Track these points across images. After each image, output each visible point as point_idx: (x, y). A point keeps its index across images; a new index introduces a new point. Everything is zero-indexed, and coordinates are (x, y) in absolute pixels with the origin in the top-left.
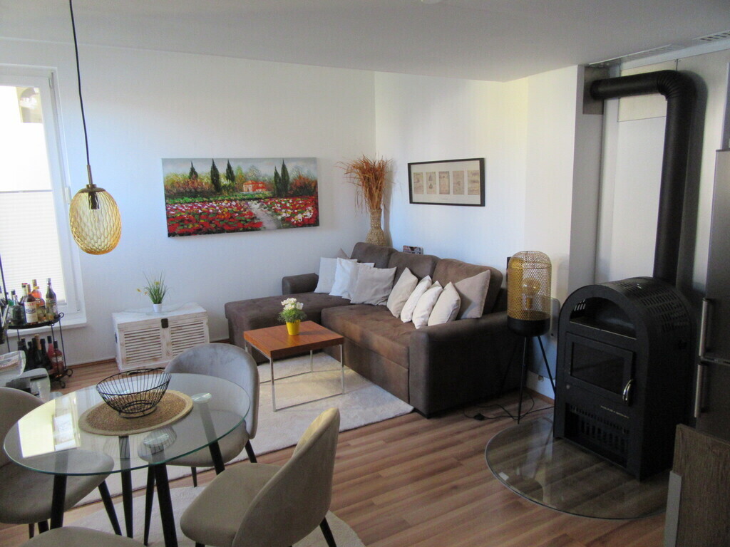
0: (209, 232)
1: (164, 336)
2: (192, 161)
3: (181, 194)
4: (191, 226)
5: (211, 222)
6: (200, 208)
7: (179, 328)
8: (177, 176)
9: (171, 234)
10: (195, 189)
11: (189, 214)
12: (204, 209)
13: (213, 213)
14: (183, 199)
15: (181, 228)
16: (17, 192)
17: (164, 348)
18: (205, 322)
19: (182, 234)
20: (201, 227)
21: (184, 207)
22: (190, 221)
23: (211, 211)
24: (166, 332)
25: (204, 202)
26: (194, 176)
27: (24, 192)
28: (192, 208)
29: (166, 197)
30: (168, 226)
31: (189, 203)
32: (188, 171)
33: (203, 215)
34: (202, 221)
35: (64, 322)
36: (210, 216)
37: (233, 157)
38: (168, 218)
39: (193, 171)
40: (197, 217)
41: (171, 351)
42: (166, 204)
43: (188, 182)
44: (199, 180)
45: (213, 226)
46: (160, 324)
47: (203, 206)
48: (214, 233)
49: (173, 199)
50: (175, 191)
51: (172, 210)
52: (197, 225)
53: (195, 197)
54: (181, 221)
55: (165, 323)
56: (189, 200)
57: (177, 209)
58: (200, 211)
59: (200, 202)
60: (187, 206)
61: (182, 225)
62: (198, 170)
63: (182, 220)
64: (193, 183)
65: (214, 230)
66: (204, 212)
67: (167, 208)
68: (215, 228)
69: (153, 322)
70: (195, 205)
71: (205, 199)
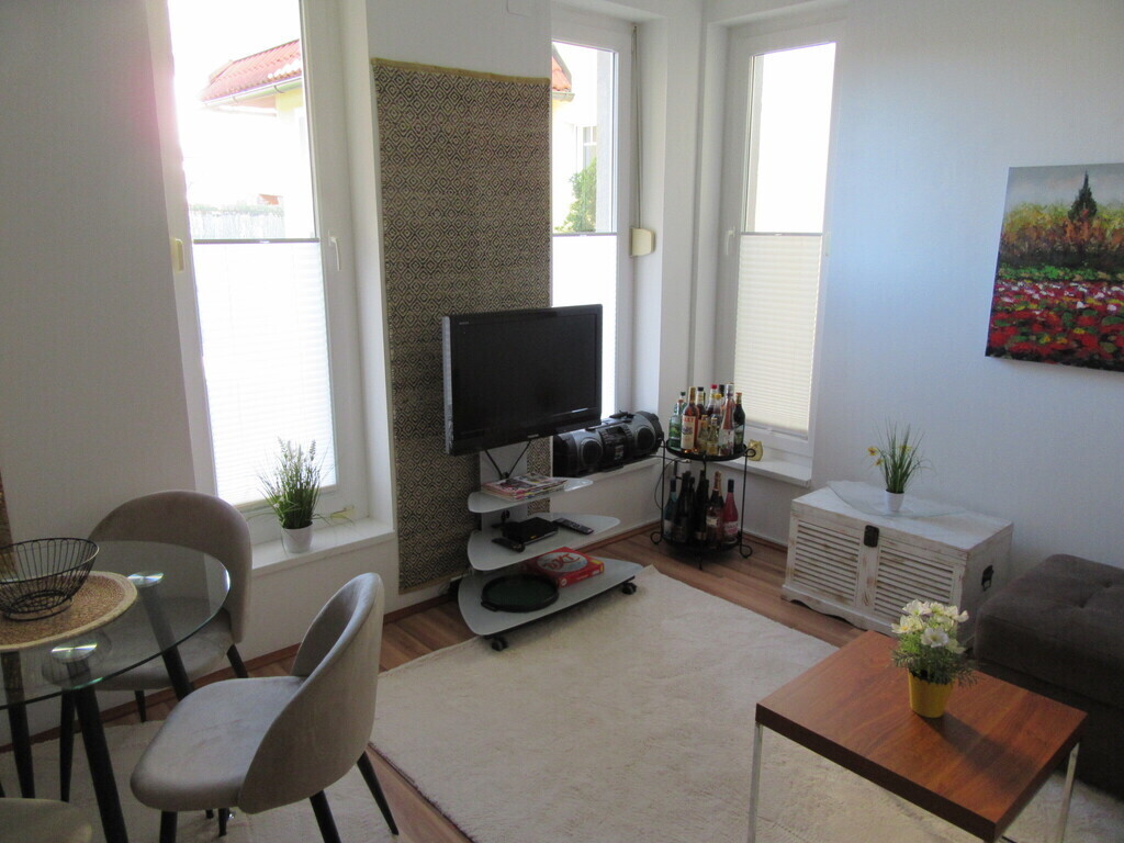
0: (1095, 363)
1: (865, 562)
2: (1086, 172)
3: (1038, 258)
4: (1046, 339)
5: (1104, 338)
6: (1082, 297)
7: (899, 560)
8: (1037, 210)
9: (994, 350)
10: (1081, 247)
11: (1048, 308)
12: (1091, 300)
13: (1117, 314)
14: (1040, 268)
15: (1019, 339)
16: (773, 234)
19: (1019, 355)
20: (1075, 345)
21: (1039, 292)
22: (1046, 326)
23: (1112, 308)
24: (871, 554)
25: (1096, 284)
26: (1085, 211)
27: (784, 234)
28: (1059, 293)
29: (1002, 261)
30: (992, 331)
31: (1055, 281)
32: (1068, 196)
33: (1085, 316)
34: (1079, 331)
36: (1105, 322)
38: (994, 311)
39: (1085, 199)
40: (1067, 317)
42: (998, 277)
43: (1065, 226)
44: (1095, 223)
45: (1108, 348)
46: (861, 535)
47: (1092, 292)
48: (1108, 368)
49: (1017, 267)
50: (1025, 248)
51: (1008, 292)
52: (1062, 340)
53: (1073, 266)
54: (1023, 324)
55: (872, 536)
56: (1055, 272)
57: (1020, 293)
58: (1080, 305)
59: (1087, 281)
60: (1047, 289)
61: (1023, 334)
62: (1096, 197)
63: (1028, 321)
64: (1077, 229)
65: (1110, 361)
66: (1091, 308)
67: (996, 287)
68: (1115, 355)
69: (850, 523)
70: (1069, 288)
71: (1102, 275)
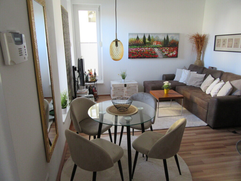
0: (141, 58)
1: (125, 89)
2: (138, 34)
3: (133, 45)
4: (135, 55)
5: (142, 55)
6: (139, 50)
7: (130, 87)
8: (132, 39)
9: (129, 58)
10: (138, 43)
11: (135, 51)
12: (140, 50)
13: (143, 51)
14: (134, 46)
15: (132, 56)
17: (125, 93)
18: (137, 86)
19: (132, 58)
20: (139, 56)
21: (134, 49)
22: (135, 54)
23: (142, 51)
24: (126, 88)
25: (140, 48)
26: (138, 39)
27: (90, 43)
28: (136, 49)
29: (129, 46)
30: (129, 55)
31: (136, 48)
32: (136, 37)
33: (139, 52)
34: (139, 54)
35: (98, 82)
36: (142, 52)
37: (151, 33)
38: (129, 52)
40: (137, 52)
41: (126, 94)
42: (129, 48)
43: (136, 41)
44: (139, 40)
45: (142, 56)
46: (124, 86)
47: (140, 49)
48: (142, 58)
49: (131, 46)
50: (132, 44)
51: (130, 50)
52: (137, 55)
53: (137, 46)
54: (133, 54)
55: (125, 85)
56: (135, 47)
57: (132, 50)
58: (139, 51)
59: (139, 48)
60: (135, 49)
61: (133, 55)
62: (139, 37)
63: (133, 53)
64: (137, 41)
65: (143, 57)
66: (140, 51)
67: (129, 49)
68: (143, 56)
69: (122, 85)
70: (137, 49)
71: (141, 47)
